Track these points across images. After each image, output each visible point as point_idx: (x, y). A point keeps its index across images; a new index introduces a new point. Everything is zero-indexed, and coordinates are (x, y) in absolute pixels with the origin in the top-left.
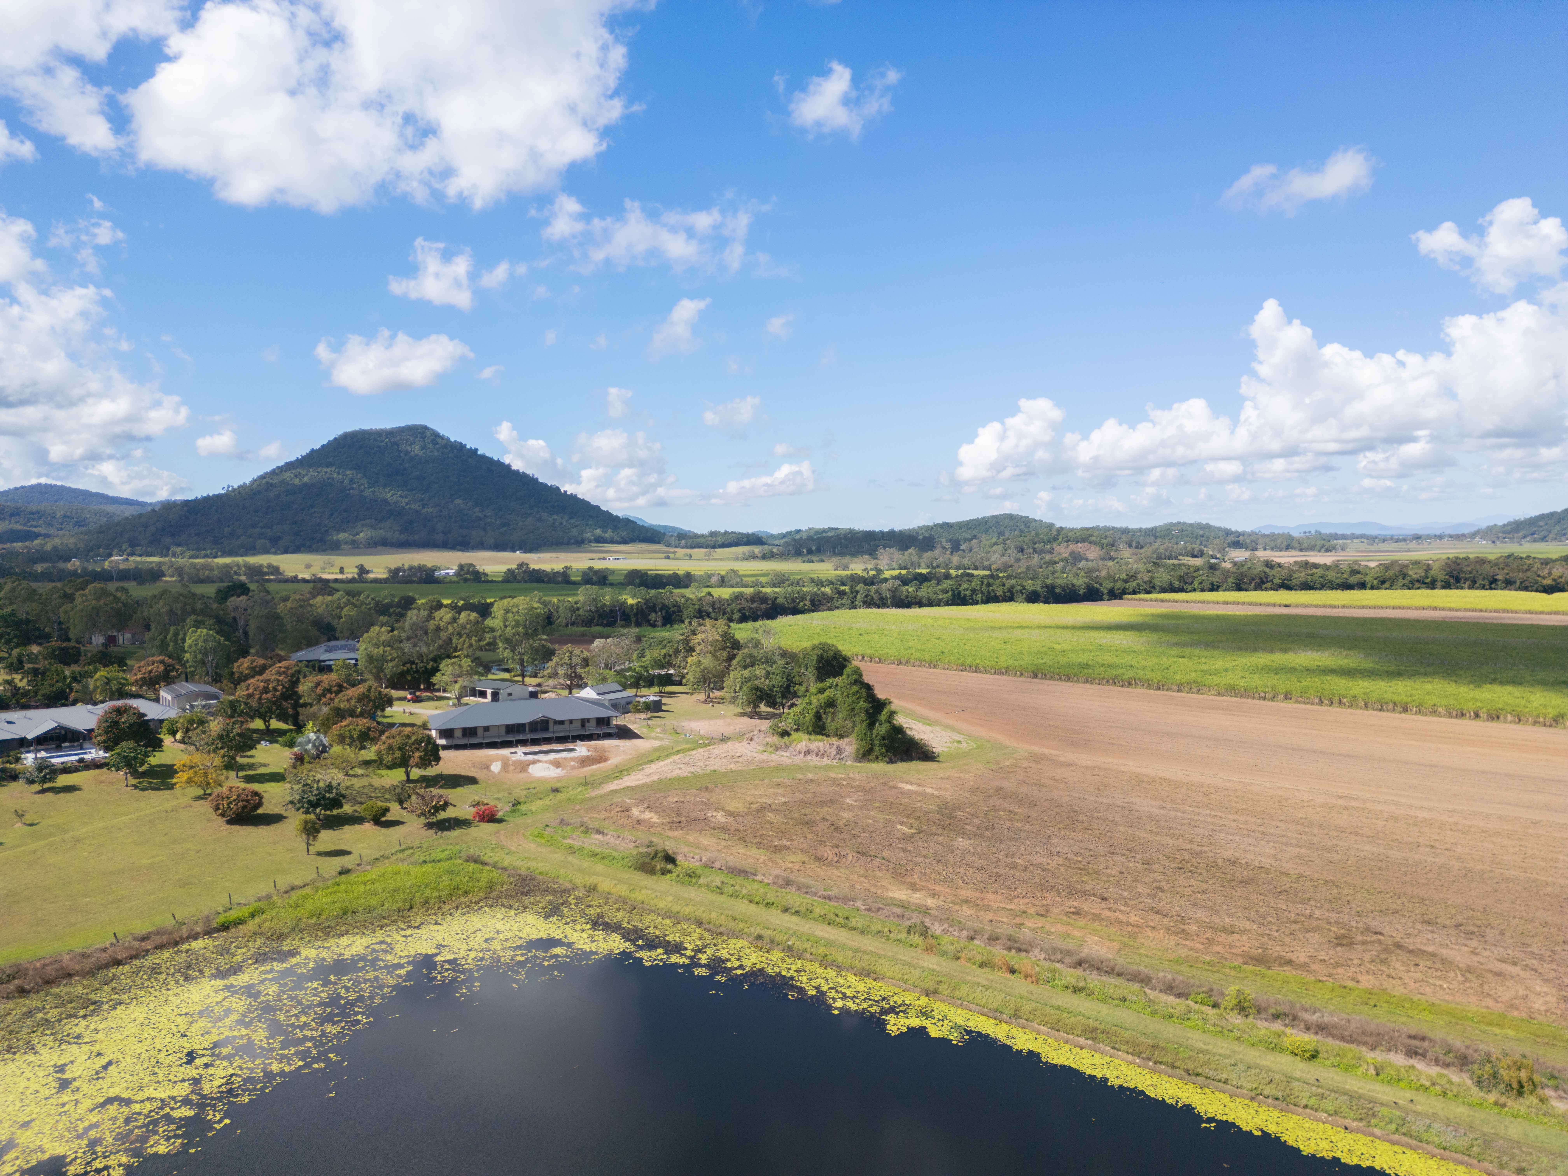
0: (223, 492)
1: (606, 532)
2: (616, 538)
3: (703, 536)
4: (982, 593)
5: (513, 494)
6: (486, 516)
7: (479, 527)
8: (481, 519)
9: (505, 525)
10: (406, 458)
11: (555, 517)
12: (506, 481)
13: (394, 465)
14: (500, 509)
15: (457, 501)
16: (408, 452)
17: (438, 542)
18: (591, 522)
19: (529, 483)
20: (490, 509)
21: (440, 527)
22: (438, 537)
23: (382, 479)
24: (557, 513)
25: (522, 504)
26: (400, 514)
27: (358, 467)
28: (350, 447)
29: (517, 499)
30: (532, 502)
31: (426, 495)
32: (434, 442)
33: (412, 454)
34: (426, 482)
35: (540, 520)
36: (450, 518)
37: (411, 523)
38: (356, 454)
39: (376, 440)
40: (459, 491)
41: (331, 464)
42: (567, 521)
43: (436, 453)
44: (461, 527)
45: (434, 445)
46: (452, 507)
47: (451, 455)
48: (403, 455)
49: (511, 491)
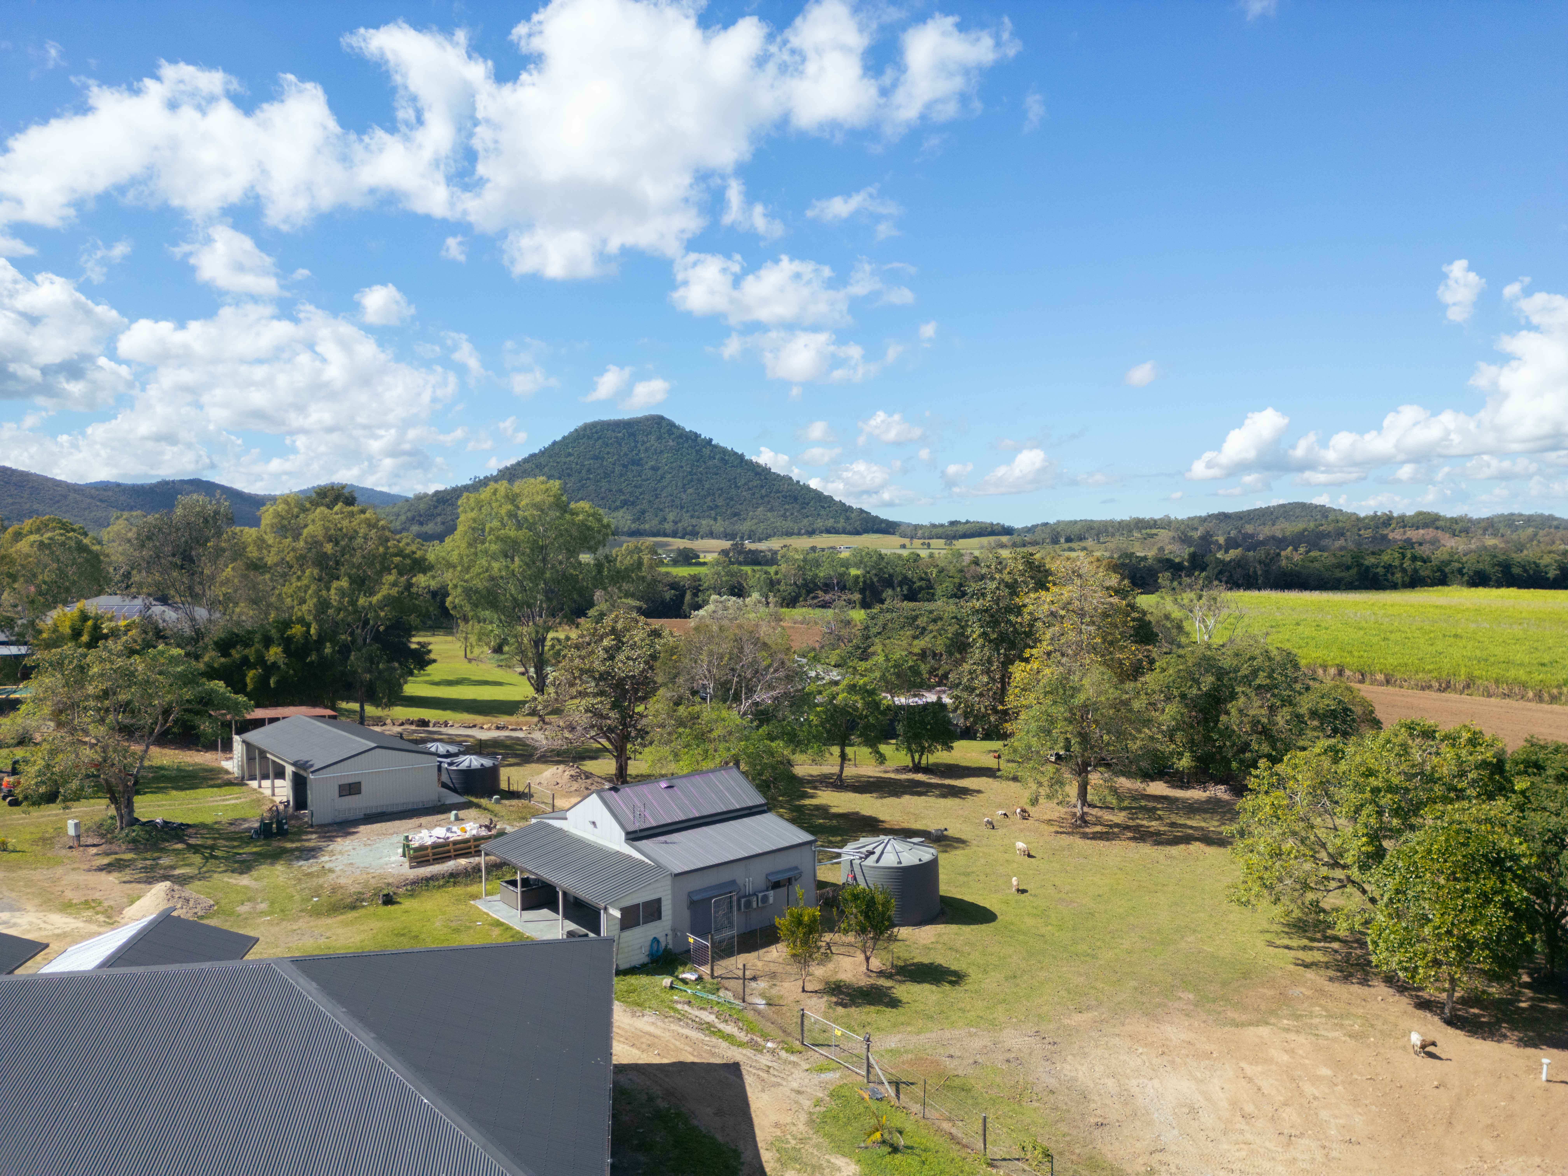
0: (469, 482)
1: (838, 522)
2: (849, 528)
3: (942, 526)
4: (1404, 571)
5: (745, 484)
6: (717, 506)
7: (709, 516)
8: (712, 509)
9: (735, 515)
10: (643, 448)
11: (787, 507)
12: (739, 470)
13: (630, 456)
14: (732, 499)
15: (690, 491)
16: (644, 443)
17: (668, 531)
18: (823, 512)
19: (762, 473)
20: (722, 499)
21: (671, 517)
22: (668, 526)
23: (618, 469)
24: (788, 503)
25: (754, 494)
26: (633, 504)
27: (596, 458)
28: (589, 438)
29: (749, 489)
30: (763, 492)
31: (660, 485)
32: (670, 433)
33: (648, 444)
34: (660, 472)
35: (771, 510)
36: (682, 508)
37: (643, 512)
38: (594, 445)
39: (614, 431)
40: (692, 481)
41: (570, 455)
42: (798, 511)
43: (671, 443)
44: (692, 517)
45: (670, 435)
46: (684, 496)
47: (686, 445)
48: (639, 445)
49: (743, 481)
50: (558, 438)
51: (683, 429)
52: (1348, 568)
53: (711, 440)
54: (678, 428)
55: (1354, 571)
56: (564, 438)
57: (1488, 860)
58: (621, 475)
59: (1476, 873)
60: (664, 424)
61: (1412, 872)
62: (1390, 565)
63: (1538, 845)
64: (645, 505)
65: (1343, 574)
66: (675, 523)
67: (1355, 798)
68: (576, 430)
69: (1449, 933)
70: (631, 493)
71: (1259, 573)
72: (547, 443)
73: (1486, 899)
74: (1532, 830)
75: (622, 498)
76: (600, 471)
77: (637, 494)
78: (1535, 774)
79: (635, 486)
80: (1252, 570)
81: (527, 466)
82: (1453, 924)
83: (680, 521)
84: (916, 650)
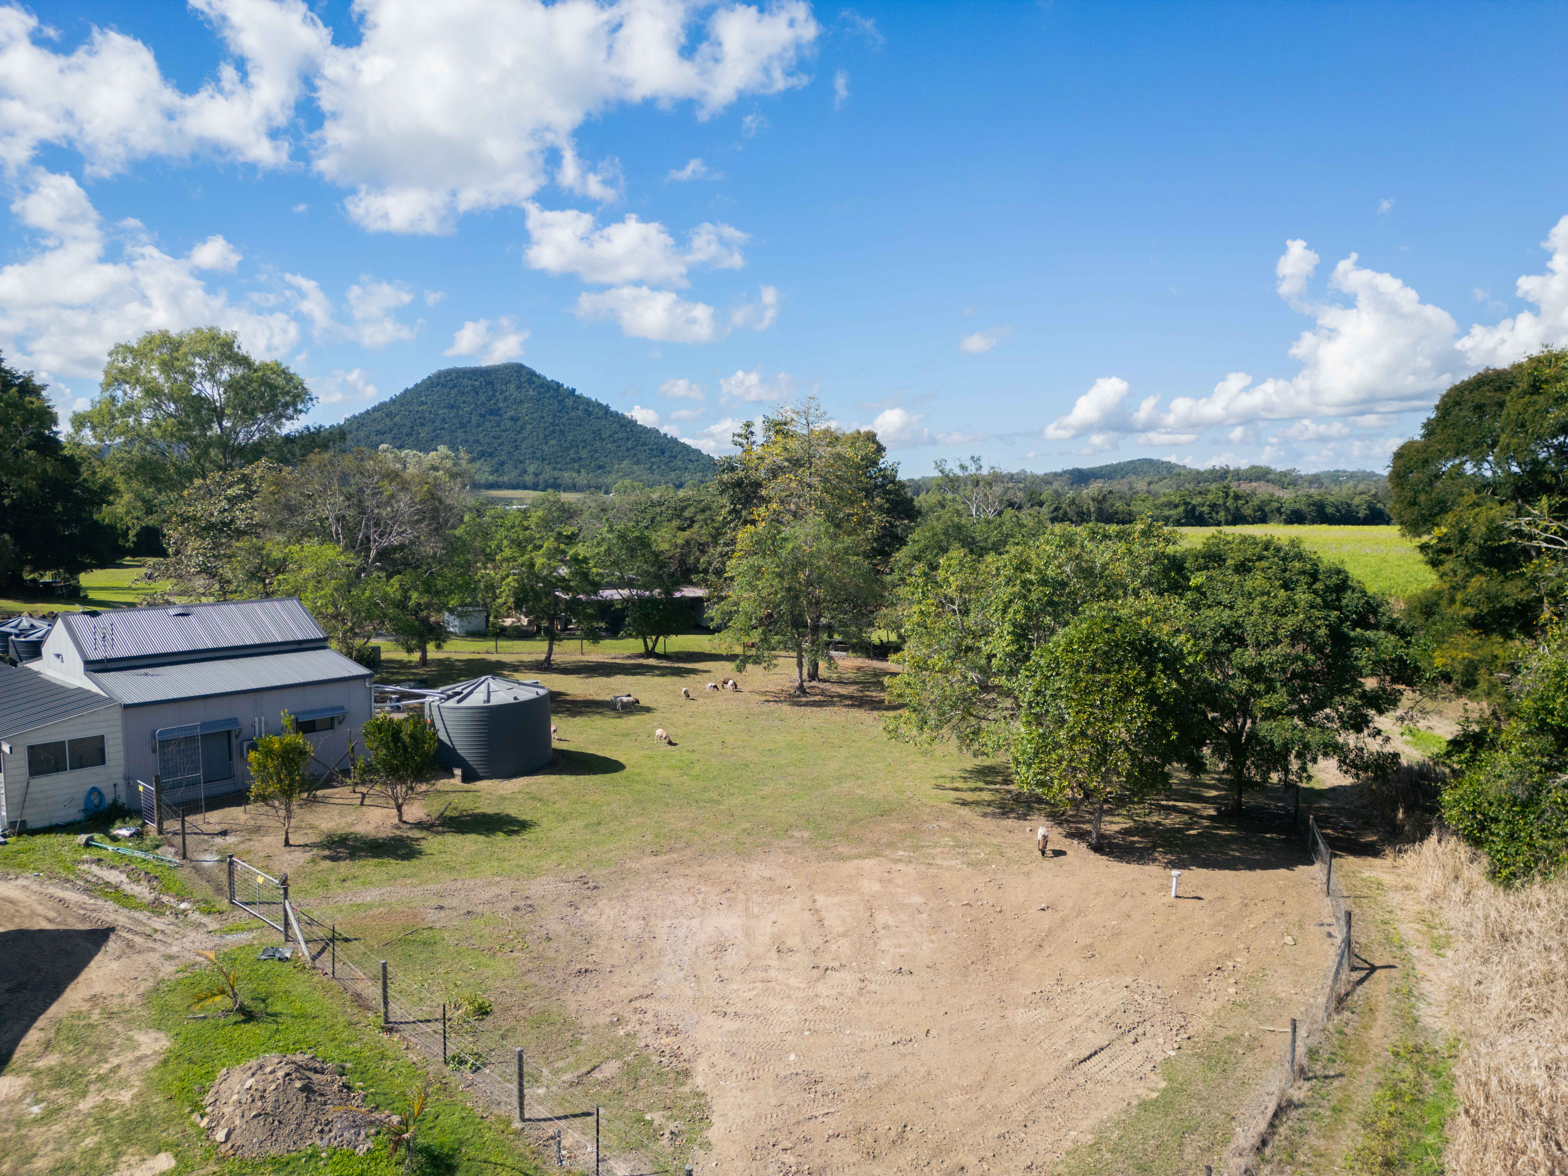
1: (706, 476)
5: (610, 436)
6: (580, 459)
7: (572, 469)
8: (575, 461)
9: (600, 467)
10: (501, 397)
11: (654, 460)
12: (604, 422)
13: (488, 405)
14: (596, 451)
15: (551, 442)
16: (502, 392)
17: (528, 483)
18: (690, 466)
19: (628, 426)
20: (586, 451)
21: (532, 469)
22: (529, 479)
23: (475, 419)
24: (655, 457)
25: (619, 446)
26: (491, 455)
27: (451, 407)
28: (443, 386)
29: (614, 441)
30: (629, 444)
31: (520, 436)
32: (530, 382)
33: (507, 394)
34: (520, 423)
35: (637, 463)
36: (543, 460)
37: (502, 464)
38: (449, 394)
39: (470, 379)
40: (554, 432)
41: (423, 403)
42: (666, 464)
43: (531, 393)
44: (554, 469)
45: (530, 384)
46: (546, 448)
47: (548, 395)
48: (497, 394)
49: (608, 433)
50: (410, 386)
51: (545, 378)
52: (1176, 506)
53: (574, 390)
54: (539, 377)
55: (1181, 509)
56: (416, 385)
57: (1135, 648)
58: (478, 425)
59: (1120, 663)
60: (524, 373)
61: (1053, 669)
62: (1215, 504)
63: (1207, 644)
64: (504, 457)
65: (1171, 512)
66: (536, 475)
67: (1005, 593)
68: (429, 377)
69: (1083, 734)
70: (489, 444)
71: (1092, 510)
72: (399, 391)
73: (1126, 691)
74: (1205, 626)
75: (480, 448)
76: (456, 421)
77: (496, 445)
78: (1214, 568)
79: (493, 437)
80: (1085, 507)
81: (376, 415)
82: (1088, 723)
83: (541, 473)
84: (680, 541)
